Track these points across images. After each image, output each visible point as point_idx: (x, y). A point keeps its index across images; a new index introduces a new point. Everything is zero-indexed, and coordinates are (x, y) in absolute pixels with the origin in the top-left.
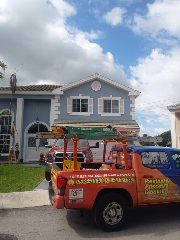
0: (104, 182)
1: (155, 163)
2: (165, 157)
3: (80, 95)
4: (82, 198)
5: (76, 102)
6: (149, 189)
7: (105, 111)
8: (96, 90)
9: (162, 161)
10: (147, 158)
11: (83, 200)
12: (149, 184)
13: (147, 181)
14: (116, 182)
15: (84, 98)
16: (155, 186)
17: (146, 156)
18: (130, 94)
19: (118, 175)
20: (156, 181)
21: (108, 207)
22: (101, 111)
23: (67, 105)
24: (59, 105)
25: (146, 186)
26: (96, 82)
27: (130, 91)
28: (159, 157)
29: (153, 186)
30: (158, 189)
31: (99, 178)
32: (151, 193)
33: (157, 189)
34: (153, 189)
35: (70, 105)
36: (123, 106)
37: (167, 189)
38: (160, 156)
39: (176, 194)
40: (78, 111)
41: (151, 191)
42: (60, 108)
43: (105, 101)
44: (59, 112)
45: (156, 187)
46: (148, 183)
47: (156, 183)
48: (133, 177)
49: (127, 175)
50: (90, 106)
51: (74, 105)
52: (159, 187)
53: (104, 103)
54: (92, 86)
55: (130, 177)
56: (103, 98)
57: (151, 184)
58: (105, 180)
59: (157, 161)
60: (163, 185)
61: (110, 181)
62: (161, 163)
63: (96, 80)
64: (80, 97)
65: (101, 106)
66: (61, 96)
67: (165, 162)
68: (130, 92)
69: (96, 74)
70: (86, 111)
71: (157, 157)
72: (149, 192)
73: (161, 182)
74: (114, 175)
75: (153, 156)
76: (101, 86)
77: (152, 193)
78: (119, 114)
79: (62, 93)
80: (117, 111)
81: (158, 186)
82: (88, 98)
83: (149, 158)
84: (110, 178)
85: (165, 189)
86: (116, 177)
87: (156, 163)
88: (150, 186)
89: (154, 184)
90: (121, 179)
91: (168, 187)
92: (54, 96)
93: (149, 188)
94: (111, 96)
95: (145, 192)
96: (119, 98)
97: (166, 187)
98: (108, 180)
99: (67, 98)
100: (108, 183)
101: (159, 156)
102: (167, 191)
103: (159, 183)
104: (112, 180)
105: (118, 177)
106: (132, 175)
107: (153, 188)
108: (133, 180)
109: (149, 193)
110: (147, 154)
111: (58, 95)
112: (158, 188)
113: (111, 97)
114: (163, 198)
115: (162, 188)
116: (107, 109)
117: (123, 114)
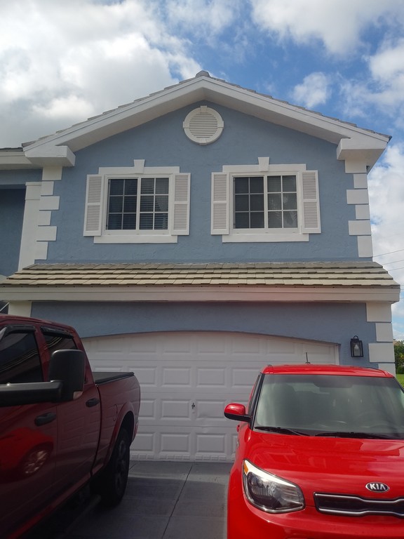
3: (139, 163)
5: (122, 190)
7: (240, 222)
8: (203, 141)
15: (155, 172)
22: (223, 225)
23: (87, 204)
24: (55, 203)
26: (204, 108)
35: (97, 203)
36: (318, 200)
40: (130, 225)
42: (56, 218)
43: (240, 182)
44: (51, 233)
50: (177, 203)
51: (113, 204)
53: (237, 189)
54: (186, 124)
56: (231, 171)
63: (204, 99)
64: (138, 170)
65: (223, 202)
66: (67, 169)
70: (161, 223)
76: (221, 124)
79: (63, 152)
80: (291, 221)
82: (171, 172)
94: (264, 161)
96: (298, 170)
99: (88, 176)
111: (53, 163)
113: (263, 167)
116: (247, 215)
117: (318, 230)
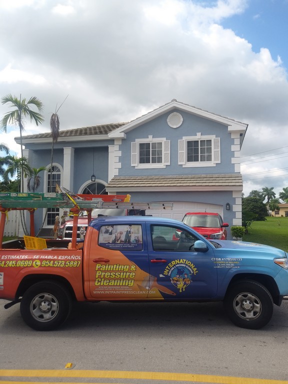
0: (32, 266)
1: (119, 242)
2: (138, 233)
3: (150, 137)
4: (2, 284)
5: (144, 148)
6: (101, 279)
7: (190, 159)
8: (175, 127)
9: (132, 239)
10: (107, 235)
11: (3, 287)
12: (102, 271)
13: (100, 267)
14: (49, 266)
15: (157, 140)
16: (112, 274)
17: (107, 232)
18: (230, 129)
19: (56, 257)
20: (115, 267)
21: (37, 299)
22: (182, 160)
23: (132, 154)
24: (120, 154)
25: (98, 274)
26: (175, 113)
27: (229, 123)
28: (128, 233)
29: (109, 274)
30: (118, 279)
31: (25, 260)
32: (105, 284)
33: (115, 279)
34: (110, 279)
35: (135, 153)
36: (219, 150)
37: (132, 279)
38: (132, 231)
39: (147, 288)
40: (148, 162)
41: (105, 282)
42: (121, 159)
43: (189, 143)
44: (119, 165)
45: (114, 276)
46: (101, 269)
47: (114, 269)
48: (78, 260)
49: (69, 258)
50: (166, 153)
51: (141, 154)
52: (119, 276)
53: (188, 146)
54: (168, 120)
55: (74, 261)
56: (186, 139)
57: (105, 271)
58: (34, 263)
59: (123, 238)
60: (125, 274)
61: (41, 264)
62: (129, 242)
63: (175, 110)
64: (150, 140)
65: (183, 151)
66: (123, 140)
67: (137, 241)
68: (230, 125)
69: (172, 101)
70: (160, 160)
71: (125, 234)
72: (102, 282)
73: (122, 270)
74: (50, 257)
75: (119, 231)
76: (182, 120)
77: (107, 284)
78: (211, 164)
79: (122, 135)
80: (209, 159)
81: (117, 274)
82: (163, 140)
83: (111, 234)
84: (41, 260)
85: (129, 279)
86: (50, 260)
87: (121, 241)
88: (103, 274)
89: (110, 271)
90: (58, 262)
91: (133, 277)
92: (112, 141)
93: (102, 277)
94: (199, 134)
95: (97, 282)
96: (212, 137)
97: (131, 277)
98: (39, 263)
99: (132, 143)
100: (37, 267)
101: (130, 232)
102: (133, 282)
103: (120, 270)
104: (44, 263)
105: (54, 260)
106: (77, 258)
107: (109, 277)
108: (77, 264)
109: (102, 284)
110: (110, 229)
111: (118, 139)
112: (116, 277)
113: (198, 137)
114: (125, 292)
115: (124, 277)
116: (192, 156)
117: (219, 162)
